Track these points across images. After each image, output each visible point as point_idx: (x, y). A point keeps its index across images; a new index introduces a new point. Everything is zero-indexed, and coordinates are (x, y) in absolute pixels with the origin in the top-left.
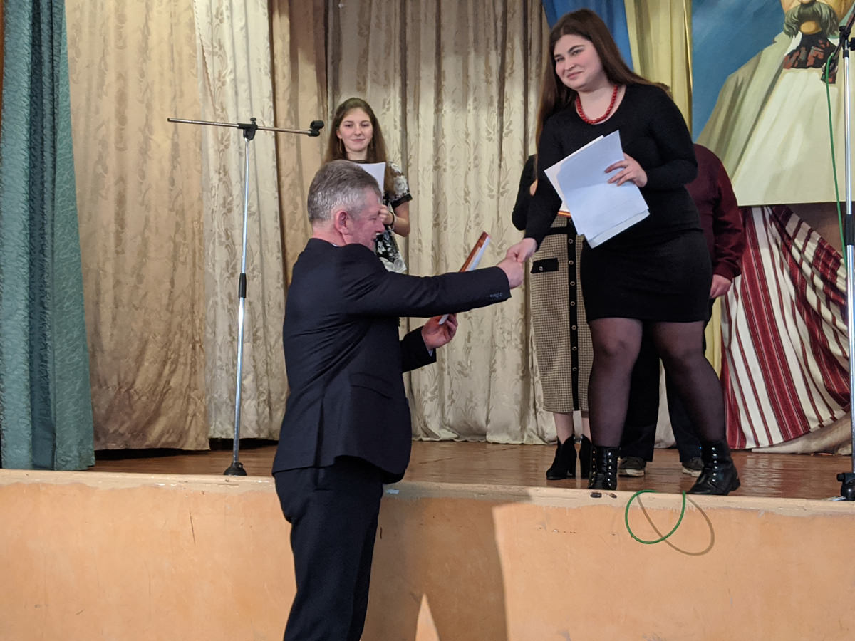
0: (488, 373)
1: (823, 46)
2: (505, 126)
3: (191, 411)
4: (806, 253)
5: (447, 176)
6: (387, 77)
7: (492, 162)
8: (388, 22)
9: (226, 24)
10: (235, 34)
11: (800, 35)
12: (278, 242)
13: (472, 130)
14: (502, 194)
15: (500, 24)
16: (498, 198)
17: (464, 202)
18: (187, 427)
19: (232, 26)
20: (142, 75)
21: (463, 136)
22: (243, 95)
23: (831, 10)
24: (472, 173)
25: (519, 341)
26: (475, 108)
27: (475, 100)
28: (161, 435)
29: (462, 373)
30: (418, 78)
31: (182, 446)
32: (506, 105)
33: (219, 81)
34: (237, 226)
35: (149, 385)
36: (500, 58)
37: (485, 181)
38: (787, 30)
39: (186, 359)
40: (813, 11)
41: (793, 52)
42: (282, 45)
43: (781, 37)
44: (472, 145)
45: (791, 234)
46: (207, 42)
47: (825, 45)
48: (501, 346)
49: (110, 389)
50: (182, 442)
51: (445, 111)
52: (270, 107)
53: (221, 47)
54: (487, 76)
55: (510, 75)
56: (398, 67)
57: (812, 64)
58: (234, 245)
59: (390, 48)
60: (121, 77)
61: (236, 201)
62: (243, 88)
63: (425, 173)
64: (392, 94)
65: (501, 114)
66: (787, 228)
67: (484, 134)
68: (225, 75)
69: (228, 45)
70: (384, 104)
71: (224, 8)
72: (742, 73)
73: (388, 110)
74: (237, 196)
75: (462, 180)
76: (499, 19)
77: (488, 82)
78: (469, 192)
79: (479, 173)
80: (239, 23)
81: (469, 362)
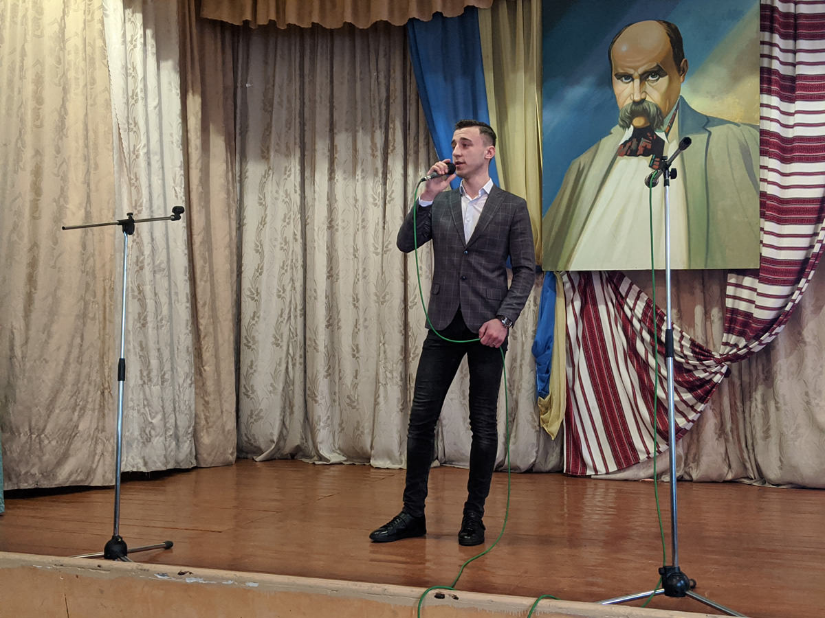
0: (373, 406)
1: (651, 138)
2: (388, 194)
3: (99, 451)
4: (636, 311)
5: (339, 236)
6: (288, 148)
7: (378, 224)
8: (289, 101)
9: (140, 104)
10: (149, 112)
11: (632, 128)
12: (187, 294)
13: (360, 197)
14: (385, 252)
15: (383, 107)
16: (383, 255)
17: (353, 257)
18: (94, 466)
19: (146, 106)
20: (58, 151)
21: (352, 201)
22: (155, 165)
23: (658, 108)
24: (360, 233)
25: (399, 378)
26: (363, 178)
27: (363, 171)
28: (70, 475)
29: (351, 406)
30: (314, 150)
31: (90, 483)
32: (388, 176)
33: (134, 154)
34: (148, 283)
35: (59, 430)
36: (384, 136)
37: (371, 241)
38: (622, 123)
39: (94, 405)
40: (643, 108)
41: (626, 142)
42: (194, 122)
43: (616, 129)
44: (360, 210)
45: (624, 295)
46: (122, 121)
47: (653, 137)
48: (384, 383)
49: (22, 435)
50: (90, 480)
51: (337, 180)
52: (181, 175)
53: (136, 124)
54: (373, 150)
55: (392, 151)
56: (298, 140)
57: (642, 152)
58: (145, 299)
59: (290, 124)
60: (38, 153)
61: (147, 261)
62: (155, 159)
63: (320, 232)
64: (292, 163)
65: (385, 184)
66: (620, 289)
67: (371, 200)
68: (139, 149)
69: (141, 123)
70: (286, 171)
71: (139, 90)
72: (583, 159)
73: (289, 176)
74: (149, 255)
75: (352, 239)
76: (383, 102)
77: (373, 156)
78: (358, 250)
79: (365, 233)
80: (152, 103)
81: (356, 396)
